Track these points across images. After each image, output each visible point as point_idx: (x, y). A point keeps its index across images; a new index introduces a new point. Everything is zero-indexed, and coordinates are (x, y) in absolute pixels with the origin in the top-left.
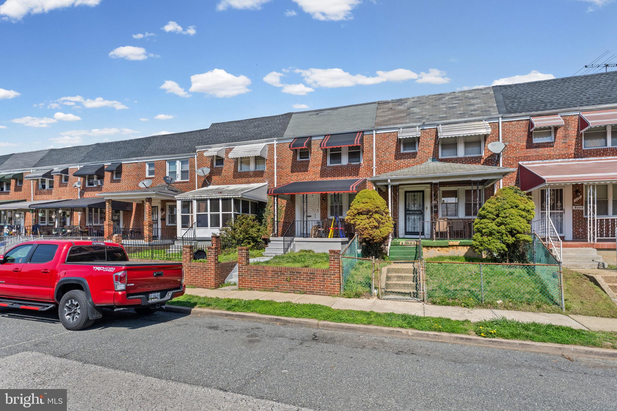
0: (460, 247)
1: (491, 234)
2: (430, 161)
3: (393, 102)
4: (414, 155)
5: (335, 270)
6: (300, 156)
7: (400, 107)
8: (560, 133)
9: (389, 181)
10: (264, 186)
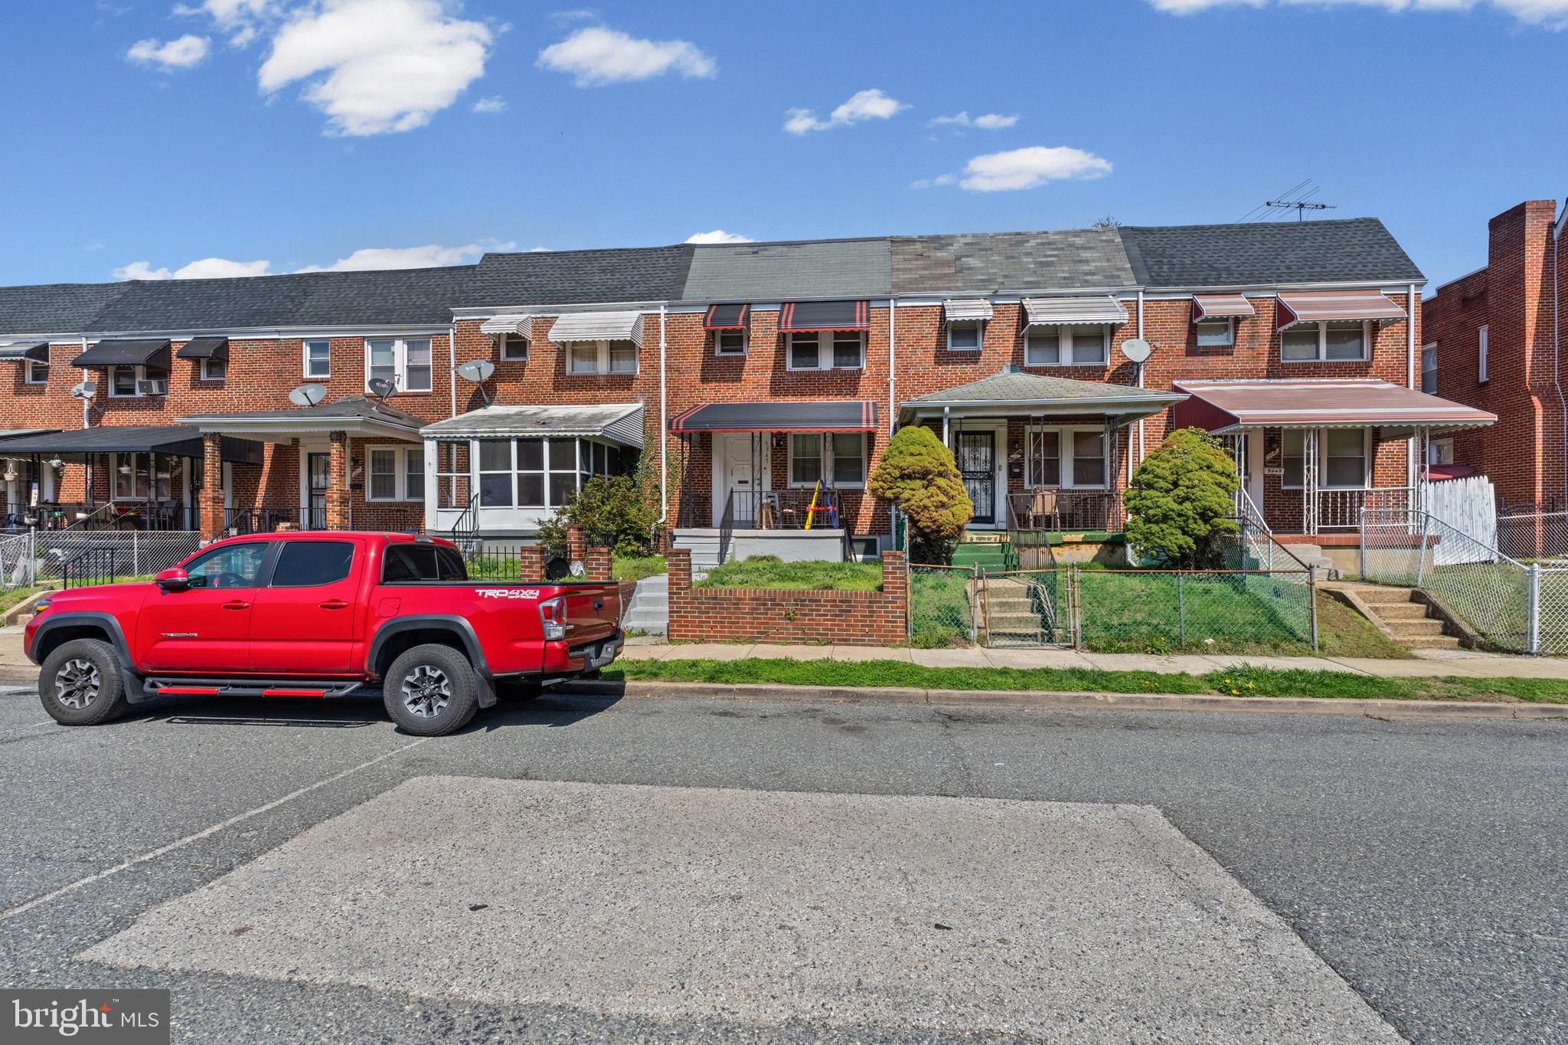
0: (1083, 547)
1: (1165, 518)
2: (1006, 370)
3: (922, 240)
4: (974, 357)
5: (896, 593)
6: (722, 346)
7: (939, 254)
8: (1244, 329)
9: (947, 409)
10: (638, 410)
